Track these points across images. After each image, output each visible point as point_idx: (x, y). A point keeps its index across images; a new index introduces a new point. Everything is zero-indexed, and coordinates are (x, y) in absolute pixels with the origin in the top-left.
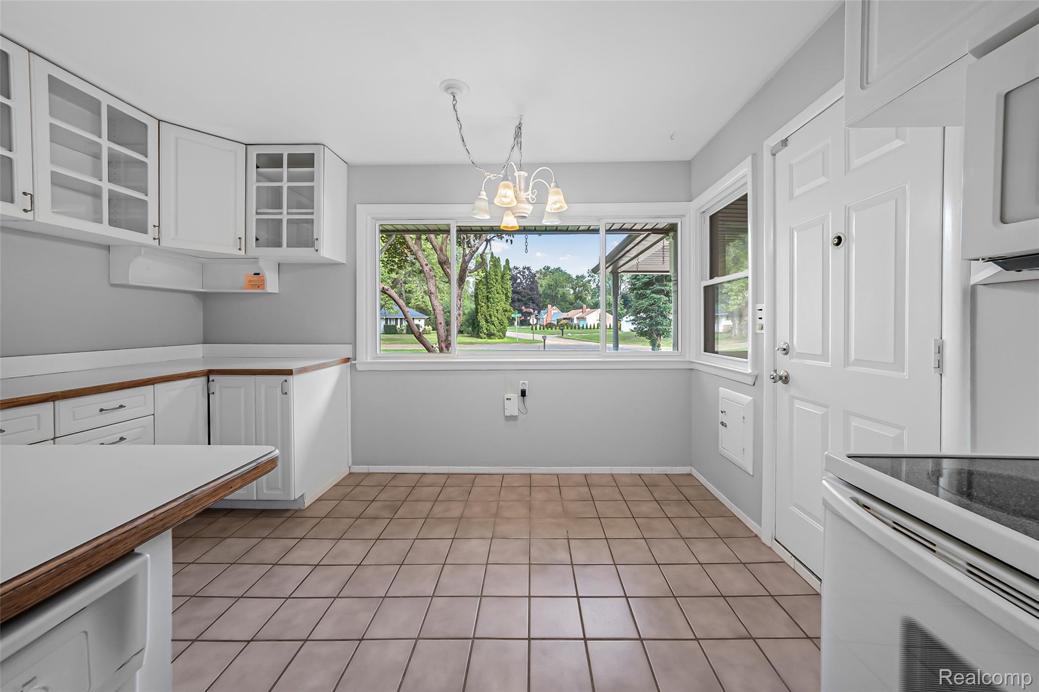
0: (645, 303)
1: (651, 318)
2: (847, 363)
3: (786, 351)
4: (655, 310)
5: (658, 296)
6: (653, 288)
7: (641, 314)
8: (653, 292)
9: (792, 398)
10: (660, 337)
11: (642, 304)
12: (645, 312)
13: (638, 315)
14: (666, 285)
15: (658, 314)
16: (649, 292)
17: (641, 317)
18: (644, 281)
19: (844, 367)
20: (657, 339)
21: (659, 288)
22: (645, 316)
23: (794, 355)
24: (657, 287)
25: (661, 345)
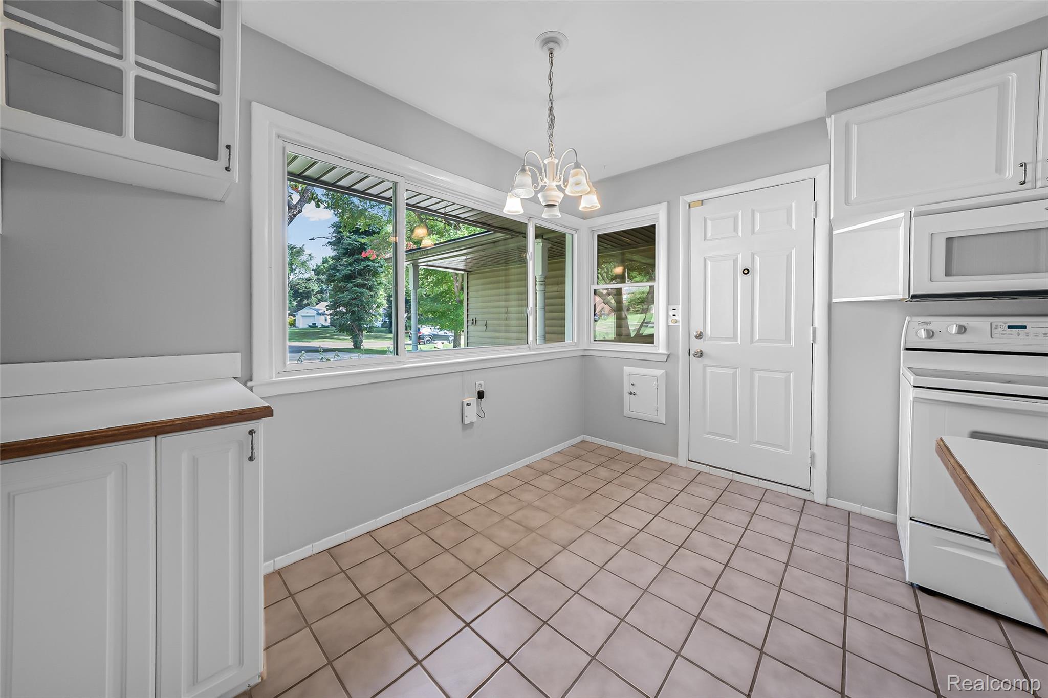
0: (346, 296)
1: (353, 313)
2: (752, 341)
3: (699, 336)
4: (358, 305)
5: (362, 290)
6: (355, 282)
7: (341, 308)
8: (355, 286)
9: (705, 366)
10: (362, 333)
11: (343, 297)
12: (345, 306)
13: (338, 310)
14: (368, 280)
15: (361, 309)
16: (350, 285)
17: (341, 311)
18: (345, 273)
19: (751, 344)
20: (358, 335)
21: (362, 282)
22: (344, 311)
23: (706, 339)
24: (359, 281)
25: (364, 340)
